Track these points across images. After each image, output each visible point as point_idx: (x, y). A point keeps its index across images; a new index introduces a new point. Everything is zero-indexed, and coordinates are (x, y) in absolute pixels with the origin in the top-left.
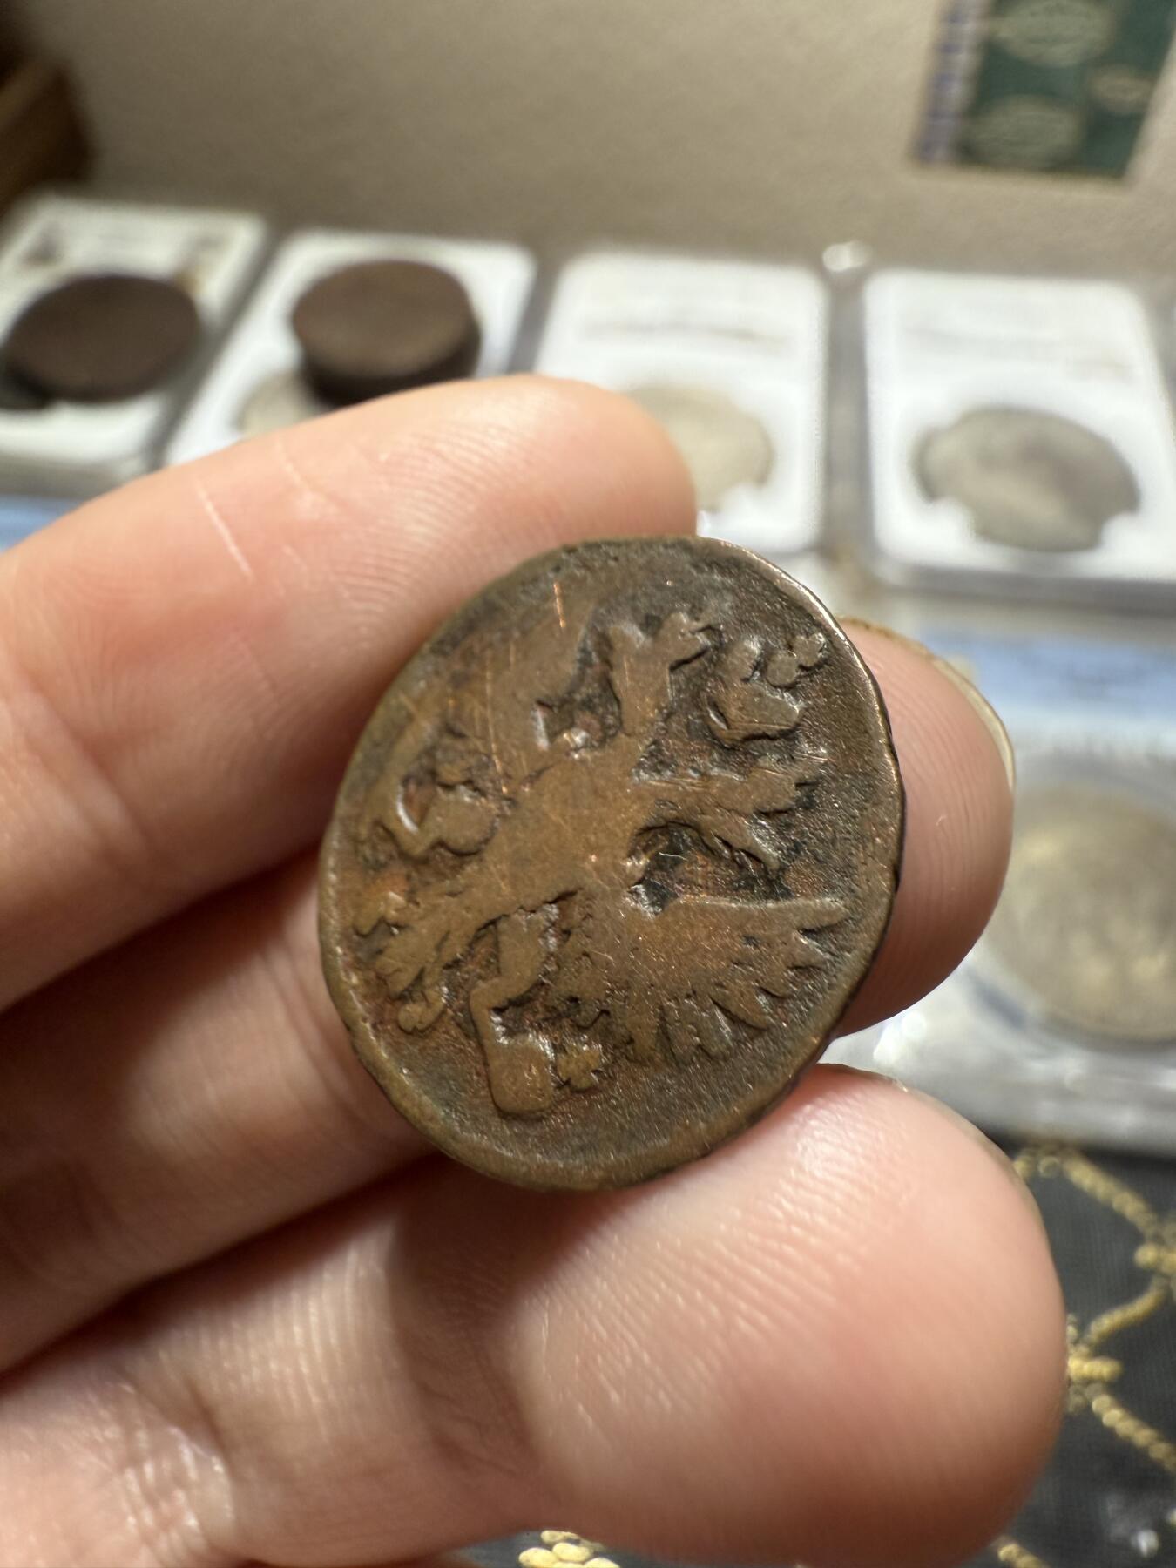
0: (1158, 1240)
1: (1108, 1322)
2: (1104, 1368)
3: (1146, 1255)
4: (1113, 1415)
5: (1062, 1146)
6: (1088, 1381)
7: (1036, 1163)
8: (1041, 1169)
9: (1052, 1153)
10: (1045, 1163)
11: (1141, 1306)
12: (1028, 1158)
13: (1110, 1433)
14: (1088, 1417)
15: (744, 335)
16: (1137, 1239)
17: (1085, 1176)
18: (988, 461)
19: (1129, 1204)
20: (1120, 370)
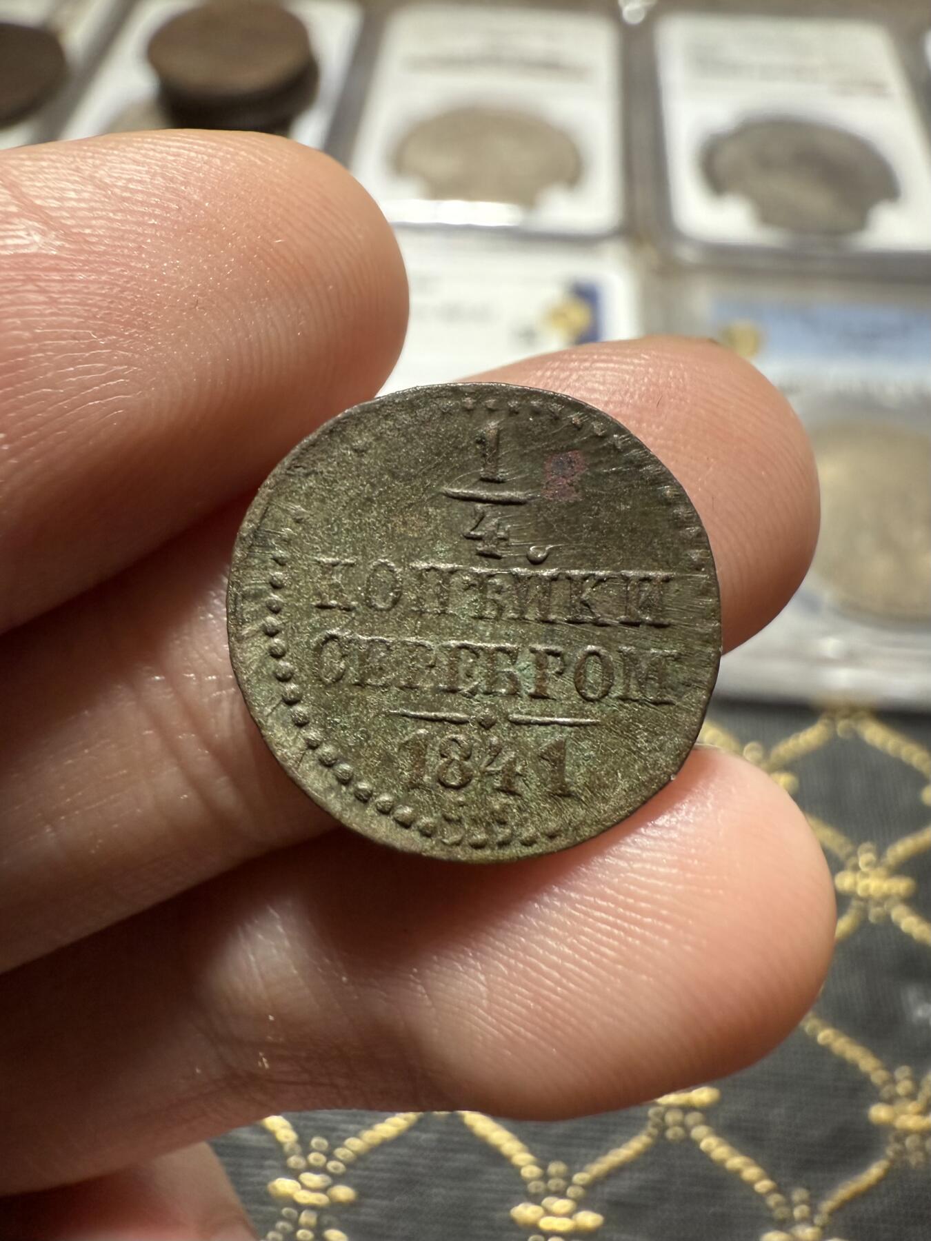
1: (903, 848)
2: (901, 885)
4: (909, 923)
5: (854, 711)
6: (886, 897)
7: (835, 726)
8: (839, 733)
9: (846, 717)
10: (842, 725)
11: (929, 834)
12: (826, 721)
13: (906, 938)
14: (888, 925)
15: (551, 66)
16: (923, 781)
17: (876, 735)
18: (765, 163)
19: (914, 755)
20: (876, 88)
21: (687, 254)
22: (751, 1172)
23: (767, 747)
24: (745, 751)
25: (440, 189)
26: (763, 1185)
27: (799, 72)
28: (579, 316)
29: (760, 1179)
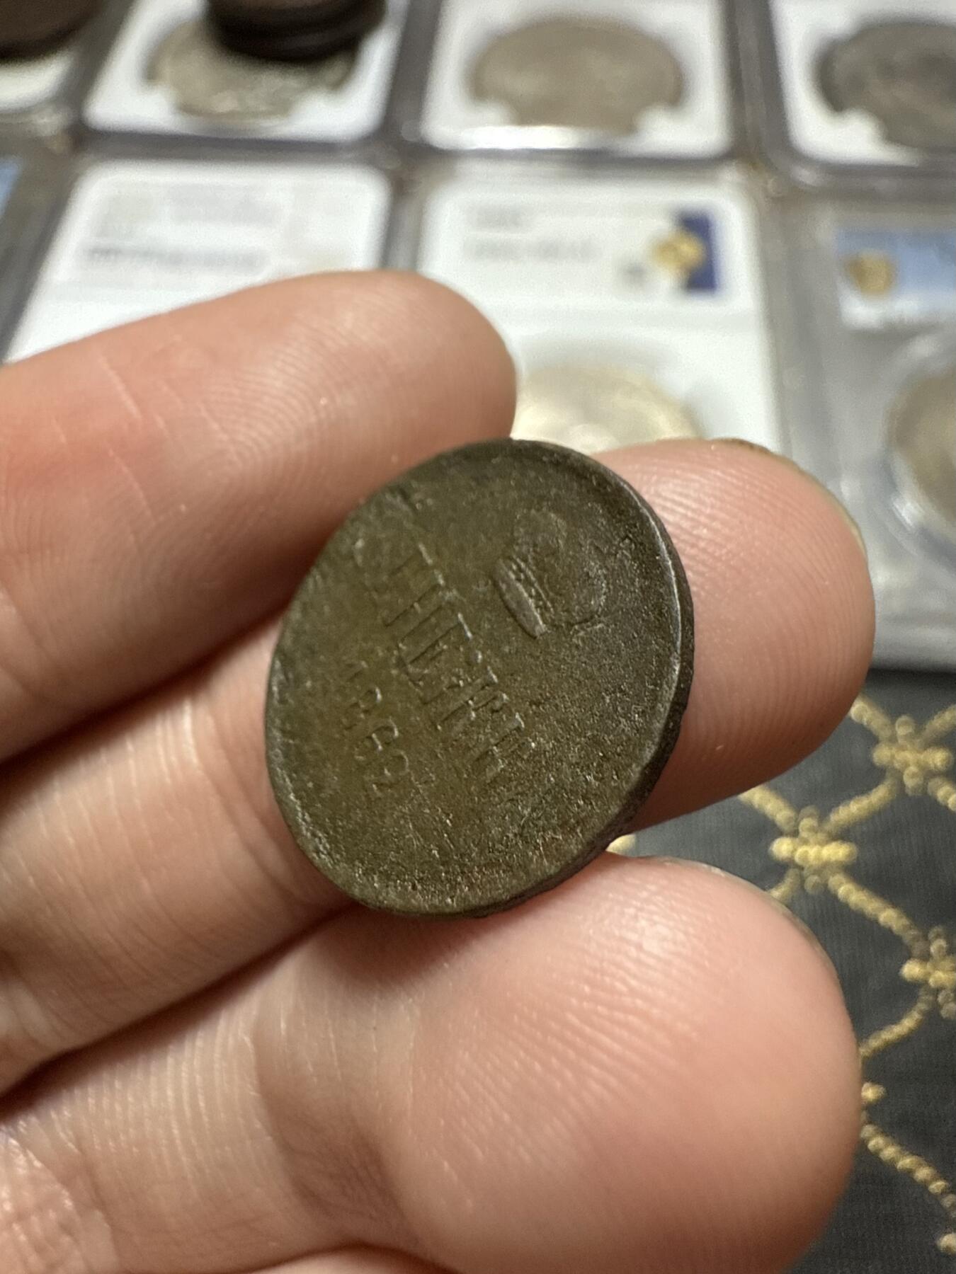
21: (806, 176)
22: (923, 1173)
23: (920, 721)
24: (897, 725)
25: (526, 114)
26: (937, 1186)
28: (690, 250)
29: (935, 1179)
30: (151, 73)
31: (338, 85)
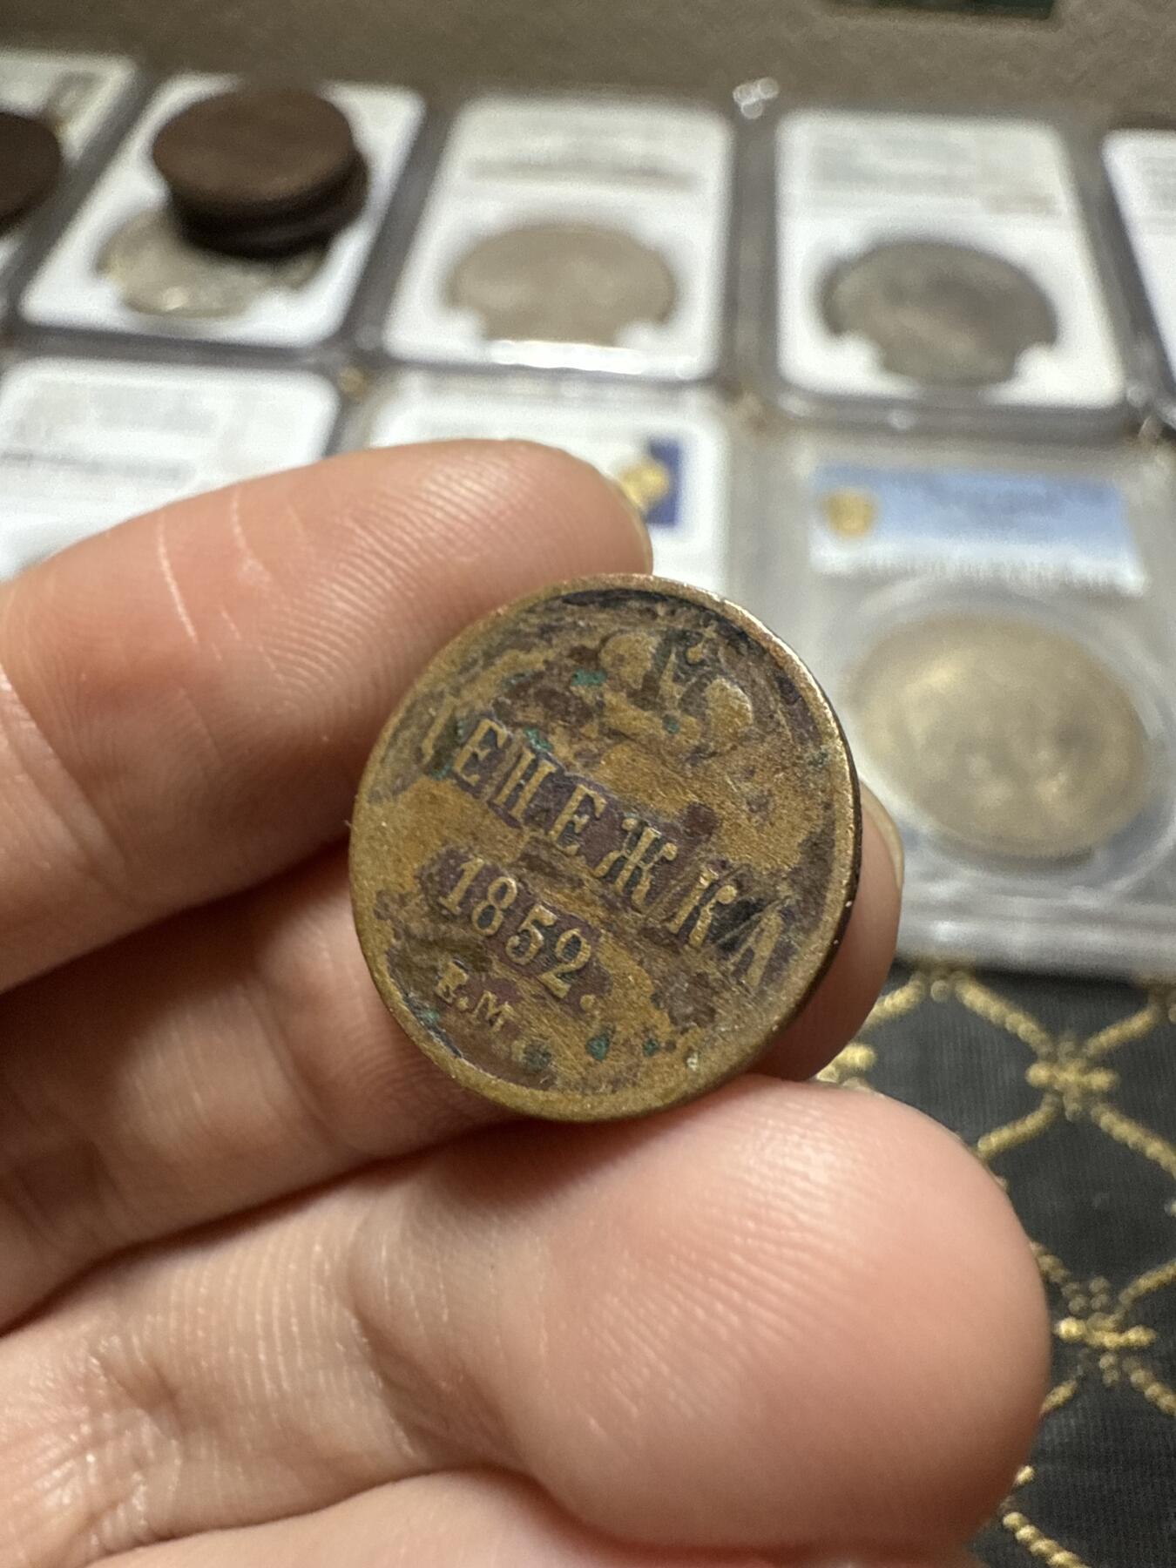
0: (1052, 1059)
1: (996, 1139)
3: (1038, 1074)
5: (952, 969)
7: (928, 987)
8: (933, 994)
9: (944, 978)
10: (937, 986)
11: (1032, 1123)
12: (918, 981)
15: (652, 174)
16: (1028, 1056)
17: (979, 1001)
18: (896, 294)
19: (1022, 1025)
20: (1039, 204)
21: (794, 405)
25: (499, 327)
27: (947, 184)
28: (655, 479)
30: (101, 264)
31: (299, 286)
